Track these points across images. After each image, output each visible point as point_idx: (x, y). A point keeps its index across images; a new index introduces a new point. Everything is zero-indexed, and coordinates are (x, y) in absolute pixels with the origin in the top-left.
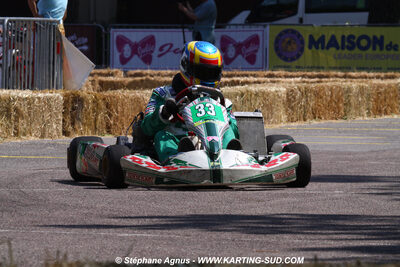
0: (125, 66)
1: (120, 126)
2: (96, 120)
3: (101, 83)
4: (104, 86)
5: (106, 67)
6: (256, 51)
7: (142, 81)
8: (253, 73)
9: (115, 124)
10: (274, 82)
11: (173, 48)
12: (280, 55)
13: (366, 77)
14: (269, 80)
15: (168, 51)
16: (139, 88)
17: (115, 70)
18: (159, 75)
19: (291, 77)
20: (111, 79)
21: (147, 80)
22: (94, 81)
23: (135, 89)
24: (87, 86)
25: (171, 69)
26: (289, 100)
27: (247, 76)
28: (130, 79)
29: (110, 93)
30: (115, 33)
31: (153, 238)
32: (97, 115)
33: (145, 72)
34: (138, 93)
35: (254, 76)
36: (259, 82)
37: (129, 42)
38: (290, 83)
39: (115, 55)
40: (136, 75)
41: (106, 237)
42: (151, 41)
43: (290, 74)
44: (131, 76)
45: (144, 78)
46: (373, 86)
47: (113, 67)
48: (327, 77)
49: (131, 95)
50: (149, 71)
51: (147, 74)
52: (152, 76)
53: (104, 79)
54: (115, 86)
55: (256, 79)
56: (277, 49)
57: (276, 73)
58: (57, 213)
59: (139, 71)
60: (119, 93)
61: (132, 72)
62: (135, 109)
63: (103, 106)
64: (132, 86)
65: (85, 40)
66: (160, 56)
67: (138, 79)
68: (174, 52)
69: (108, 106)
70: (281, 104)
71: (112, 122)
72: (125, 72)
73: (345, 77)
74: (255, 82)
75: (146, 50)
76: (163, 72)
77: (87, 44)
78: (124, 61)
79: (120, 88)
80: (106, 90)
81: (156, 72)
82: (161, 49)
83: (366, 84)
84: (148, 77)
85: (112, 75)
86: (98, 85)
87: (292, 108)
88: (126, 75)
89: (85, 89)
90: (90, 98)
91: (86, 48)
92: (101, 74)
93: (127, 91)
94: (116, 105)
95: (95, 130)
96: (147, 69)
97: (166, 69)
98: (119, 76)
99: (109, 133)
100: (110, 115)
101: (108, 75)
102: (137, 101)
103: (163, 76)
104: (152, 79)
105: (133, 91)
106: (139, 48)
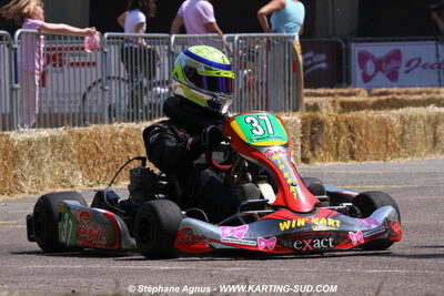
0: (369, 84)
1: (364, 150)
2: (337, 145)
3: (343, 104)
4: (346, 107)
5: (347, 86)
7: (388, 100)
9: (359, 149)
11: (422, 63)
15: (417, 66)
16: (385, 108)
17: (357, 89)
18: (406, 93)
20: (354, 99)
21: (394, 99)
22: (334, 102)
23: (380, 109)
24: (327, 108)
25: (421, 86)
28: (375, 99)
29: (352, 114)
30: (356, 49)
31: (406, 274)
32: (339, 140)
33: (390, 90)
34: (383, 114)
37: (373, 58)
39: (357, 72)
40: (381, 94)
42: (397, 56)
44: (376, 95)
45: (390, 97)
47: (355, 87)
49: (376, 116)
50: (395, 89)
51: (392, 93)
52: (399, 94)
53: (346, 99)
54: (358, 106)
59: (383, 89)
60: (363, 114)
61: (377, 90)
62: (380, 131)
63: (346, 130)
64: (377, 106)
65: (323, 57)
66: (407, 72)
67: (384, 98)
68: (423, 67)
69: (350, 129)
71: (355, 147)
72: (369, 92)
75: (391, 66)
76: (412, 90)
77: (325, 61)
78: (367, 78)
79: (363, 109)
80: (349, 111)
81: (403, 90)
82: (408, 65)
84: (395, 96)
85: (354, 94)
86: (339, 107)
88: (370, 95)
89: (325, 111)
90: (331, 121)
91: (324, 65)
92: (342, 94)
93: (373, 112)
94: (359, 128)
95: (337, 156)
96: (392, 87)
97: (414, 86)
98: (362, 96)
99: (353, 158)
100: (353, 139)
101: (350, 95)
102: (383, 123)
103: (412, 94)
104: (399, 97)
105: (378, 111)
106: (384, 64)
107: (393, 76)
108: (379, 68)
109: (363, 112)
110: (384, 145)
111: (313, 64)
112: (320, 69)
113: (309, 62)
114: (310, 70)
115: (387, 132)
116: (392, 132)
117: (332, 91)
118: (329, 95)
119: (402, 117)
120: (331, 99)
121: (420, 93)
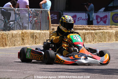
8: (105, 26)
14: (110, 28)
18: (77, 26)
25: (81, 25)
26: (116, 35)
27: (104, 27)
35: (106, 27)
36: (107, 29)
38: (116, 29)
42: (75, 16)
43: (116, 27)
55: (106, 28)
57: (112, 26)
66: (78, 21)
70: (114, 36)
74: (106, 29)
75: (74, 19)
76: (79, 25)
77: (56, 17)
87: (117, 37)
91: (56, 18)
103: (79, 27)
104: (76, 27)
111: (53, 17)
113: (52, 17)
114: (52, 19)
118: (57, 26)
121: (81, 27)
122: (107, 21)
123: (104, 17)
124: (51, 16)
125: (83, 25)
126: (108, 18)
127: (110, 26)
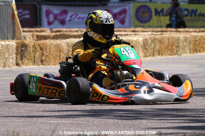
0: (52, 26)
1: (48, 60)
2: (34, 57)
3: (37, 36)
4: (39, 38)
5: (40, 27)
6: (125, 17)
7: (61, 35)
8: (124, 29)
9: (45, 59)
10: (135, 35)
11: (78, 16)
12: (138, 20)
13: (188, 31)
14: (133, 33)
15: (75, 18)
16: (59, 39)
17: (45, 29)
18: (70, 31)
19: (146, 32)
20: (43, 34)
21: (64, 34)
22: (33, 35)
23: (56, 39)
24: (29, 38)
25: (77, 28)
26: (144, 45)
27: (120, 31)
28: (54, 34)
29: (42, 41)
30: (45, 8)
31: (69, 123)
32: (35, 54)
33: (62, 29)
34: (58, 42)
35: (125, 31)
36: (127, 35)
37: (53, 13)
38: (145, 35)
39: (45, 20)
40: (57, 31)
41: (41, 123)
43: (145, 30)
44: (54, 32)
45: (62, 33)
46: (192, 36)
47: (44, 27)
48: (166, 31)
49: (54, 43)
50: (65, 29)
51: (63, 31)
52: (66, 32)
53: (39, 34)
54: (45, 38)
55: (125, 33)
56: (136, 16)
57: (137, 29)
58: (13, 110)
59: (58, 29)
60: (48, 41)
61: (55, 30)
62: (57, 51)
63: (39, 49)
64: (55, 38)
65: (27, 12)
66: (70, 21)
67: (58, 33)
68: (78, 18)
69: (41, 49)
70: (140, 47)
71: (44, 58)
72: (51, 30)
73: (176, 31)
74: (125, 35)
76: (73, 30)
77: (28, 14)
78: (50, 23)
79: (48, 39)
80: (40, 40)
81: (68, 30)
82: (71, 17)
83: (188, 35)
85: (43, 31)
86: (35, 38)
87: (146, 49)
88: (52, 32)
89: (28, 39)
90: (31, 45)
91: (28, 16)
92: (37, 31)
93: (52, 40)
94: (46, 49)
95: (34, 63)
96: (63, 28)
97: (74, 28)
98: (47, 32)
99: (42, 64)
100: (43, 54)
101: (41, 31)
102: (58, 46)
103: (73, 32)
104: (66, 33)
105: (55, 40)
106: (58, 16)
107: (63, 23)
108: (55, 18)
109: (48, 40)
110: (58, 58)
111: (22, 15)
112: (26, 19)
113: (20, 15)
114: (21, 19)
115: (60, 51)
116: (63, 51)
117: (32, 29)
118: (30, 31)
119: (68, 43)
120: (31, 33)
121: (77, 31)
122: (127, 20)
123: (120, 13)
124: (18, 14)
125: (80, 28)
126: (128, 14)
127: (132, 29)
